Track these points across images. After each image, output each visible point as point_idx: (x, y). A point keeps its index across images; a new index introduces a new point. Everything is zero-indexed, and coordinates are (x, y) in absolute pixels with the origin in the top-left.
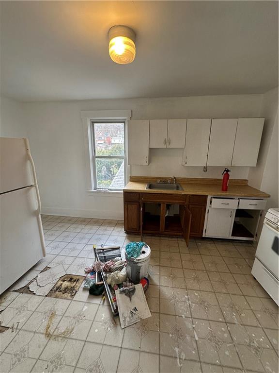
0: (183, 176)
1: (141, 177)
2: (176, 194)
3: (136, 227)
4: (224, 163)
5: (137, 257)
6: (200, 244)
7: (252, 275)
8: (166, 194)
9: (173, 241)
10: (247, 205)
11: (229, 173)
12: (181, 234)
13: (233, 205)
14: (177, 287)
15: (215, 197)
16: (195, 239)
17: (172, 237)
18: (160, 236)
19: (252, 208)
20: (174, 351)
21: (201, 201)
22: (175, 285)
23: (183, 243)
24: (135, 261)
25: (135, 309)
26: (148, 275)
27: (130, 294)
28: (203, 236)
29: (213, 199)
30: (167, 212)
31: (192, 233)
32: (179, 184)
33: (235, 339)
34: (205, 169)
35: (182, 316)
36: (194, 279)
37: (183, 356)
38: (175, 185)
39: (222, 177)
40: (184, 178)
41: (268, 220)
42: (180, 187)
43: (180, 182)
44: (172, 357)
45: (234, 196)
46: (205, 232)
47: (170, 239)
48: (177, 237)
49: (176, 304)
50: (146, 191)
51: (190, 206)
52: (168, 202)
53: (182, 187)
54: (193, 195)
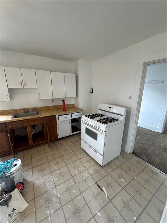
0: (40, 106)
1: (6, 111)
2: (36, 118)
3: (8, 150)
4: (61, 96)
5: (9, 171)
6: (57, 143)
7: (82, 148)
8: (29, 119)
9: (41, 148)
10: (75, 116)
11: (65, 101)
12: (45, 142)
13: (69, 117)
14: (45, 175)
15: (60, 115)
16: (54, 141)
17: (40, 146)
18: (31, 148)
19: (77, 117)
21: (53, 119)
22: (44, 174)
23: (46, 147)
24: (8, 175)
25: (14, 210)
26: (23, 179)
28: (58, 138)
29: (59, 116)
30: (33, 131)
31: (51, 139)
32: (39, 111)
33: (77, 182)
34: (53, 100)
35: (50, 190)
36: (55, 164)
37: (52, 212)
38: (36, 112)
39: (62, 104)
40: (41, 107)
41: (83, 121)
42: (39, 113)
43: (38, 110)
45: (69, 113)
46: (59, 135)
47: (38, 147)
48: (43, 144)
49: (45, 185)
50: (11, 120)
51: (47, 123)
52: (31, 124)
53: (40, 113)
54: (47, 117)
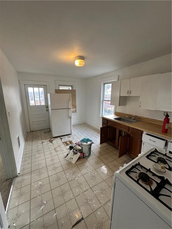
14: (93, 166)
20: (67, 174)
25: (72, 158)
27: (75, 153)
33: (86, 193)
37: (67, 177)
44: (65, 173)
52: (120, 129)
